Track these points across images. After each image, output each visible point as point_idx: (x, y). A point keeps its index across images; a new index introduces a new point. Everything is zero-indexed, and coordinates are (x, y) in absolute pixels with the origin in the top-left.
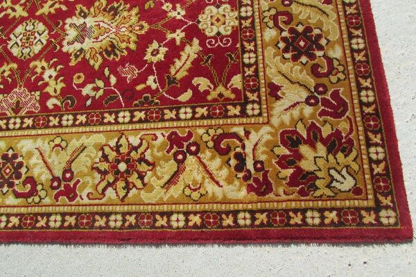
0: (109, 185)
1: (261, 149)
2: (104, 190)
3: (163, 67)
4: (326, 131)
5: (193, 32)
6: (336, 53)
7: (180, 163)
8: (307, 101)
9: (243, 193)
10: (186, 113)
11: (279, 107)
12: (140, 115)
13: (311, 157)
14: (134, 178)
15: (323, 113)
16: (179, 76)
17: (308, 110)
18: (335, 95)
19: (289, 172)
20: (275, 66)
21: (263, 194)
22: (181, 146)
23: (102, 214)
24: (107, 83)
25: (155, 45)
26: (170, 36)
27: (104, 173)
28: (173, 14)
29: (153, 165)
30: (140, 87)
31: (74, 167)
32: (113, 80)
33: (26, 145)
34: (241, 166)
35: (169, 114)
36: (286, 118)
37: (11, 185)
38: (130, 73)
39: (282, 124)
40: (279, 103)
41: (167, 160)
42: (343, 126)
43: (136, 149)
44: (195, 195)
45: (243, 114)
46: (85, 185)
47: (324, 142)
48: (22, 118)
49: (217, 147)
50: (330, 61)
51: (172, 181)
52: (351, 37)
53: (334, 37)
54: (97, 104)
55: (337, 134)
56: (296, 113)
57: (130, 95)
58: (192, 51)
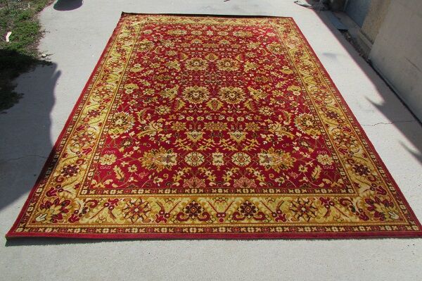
0: (299, 216)
1: (359, 205)
2: (298, 218)
3: (309, 174)
4: (382, 199)
5: (316, 163)
6: (375, 174)
7: (328, 208)
8: (371, 189)
9: (358, 220)
10: (324, 191)
11: (361, 191)
12: (304, 191)
13: (380, 208)
14: (310, 213)
15: (378, 193)
16: (316, 178)
17: (372, 192)
18: (380, 187)
19: (373, 212)
20: (354, 177)
21: (366, 220)
22: (326, 202)
23: (300, 227)
24: (285, 178)
25: (302, 166)
26: (307, 164)
27: (296, 211)
28: (305, 156)
29: (317, 209)
30: (301, 181)
31: (281, 208)
32: (288, 177)
33: (254, 200)
34: (353, 210)
35: (317, 191)
36: (365, 194)
37: (252, 215)
38: (295, 176)
39: (364, 196)
40: (360, 189)
41: (322, 207)
42: (387, 198)
43: (307, 203)
44: (339, 220)
45: (347, 192)
46: (289, 216)
47: (382, 203)
48: (249, 189)
49: (341, 203)
50: (374, 176)
51: (327, 215)
52: (379, 169)
53: (373, 169)
54: (283, 186)
55: (386, 200)
56: (368, 192)
57: (297, 183)
58: (318, 169)
